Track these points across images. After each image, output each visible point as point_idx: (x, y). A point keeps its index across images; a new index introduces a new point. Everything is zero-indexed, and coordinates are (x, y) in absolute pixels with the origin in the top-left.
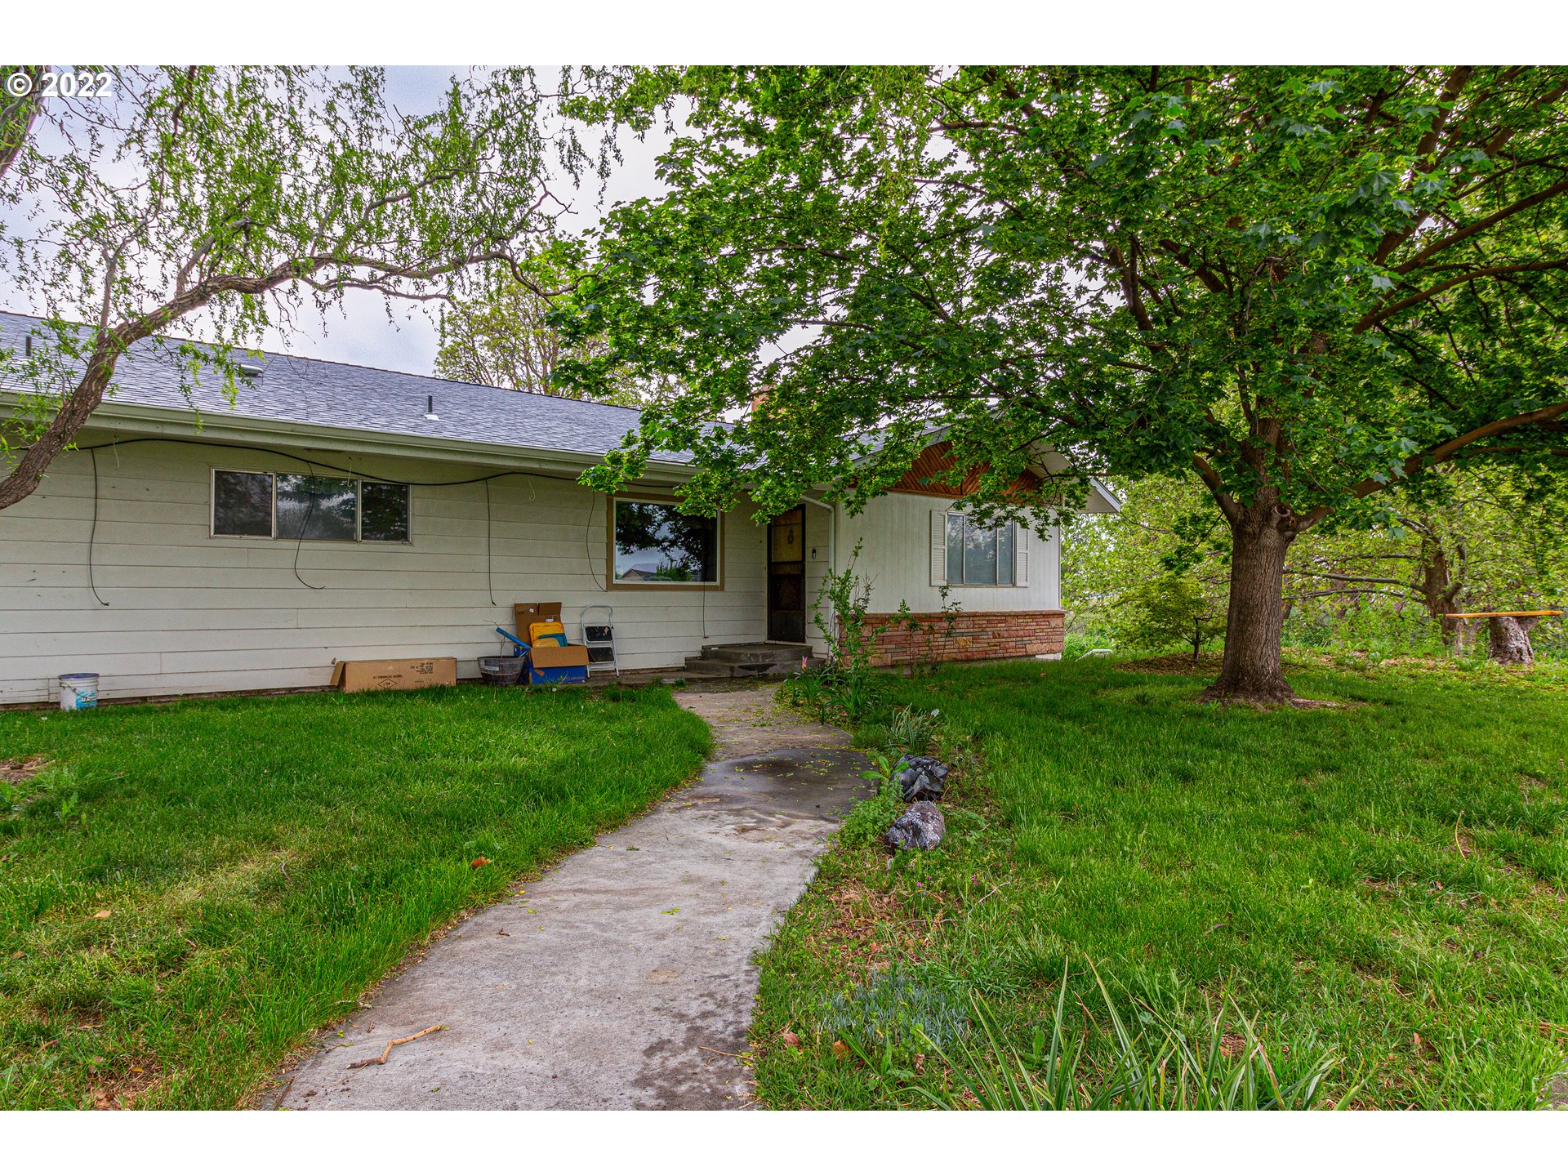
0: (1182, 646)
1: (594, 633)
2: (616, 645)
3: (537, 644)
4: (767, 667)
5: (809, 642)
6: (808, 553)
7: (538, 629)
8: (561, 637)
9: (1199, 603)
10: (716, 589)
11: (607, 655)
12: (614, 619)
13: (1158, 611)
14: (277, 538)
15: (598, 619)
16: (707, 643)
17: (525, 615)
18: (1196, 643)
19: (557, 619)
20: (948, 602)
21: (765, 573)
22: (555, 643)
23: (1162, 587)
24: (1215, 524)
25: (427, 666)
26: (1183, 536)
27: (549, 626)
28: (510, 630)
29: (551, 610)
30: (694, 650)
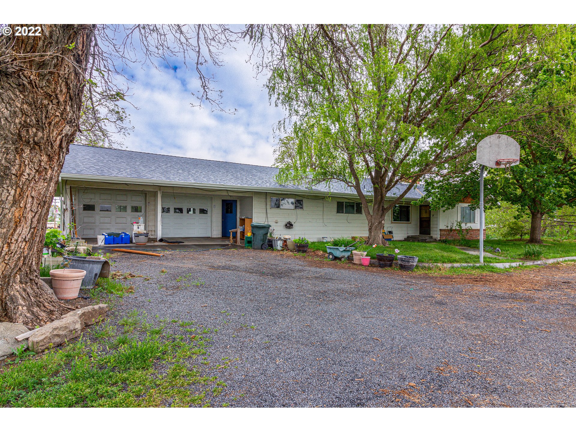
0: (518, 237)
4: (426, 240)
5: (431, 235)
6: (431, 216)
8: (385, 233)
9: (522, 227)
10: (410, 223)
12: (393, 229)
13: (512, 229)
14: (345, 213)
15: (390, 229)
16: (408, 235)
18: (521, 236)
19: (383, 229)
20: (467, 226)
21: (419, 220)
23: (513, 223)
24: (526, 210)
26: (519, 212)
27: (383, 231)
30: (406, 236)
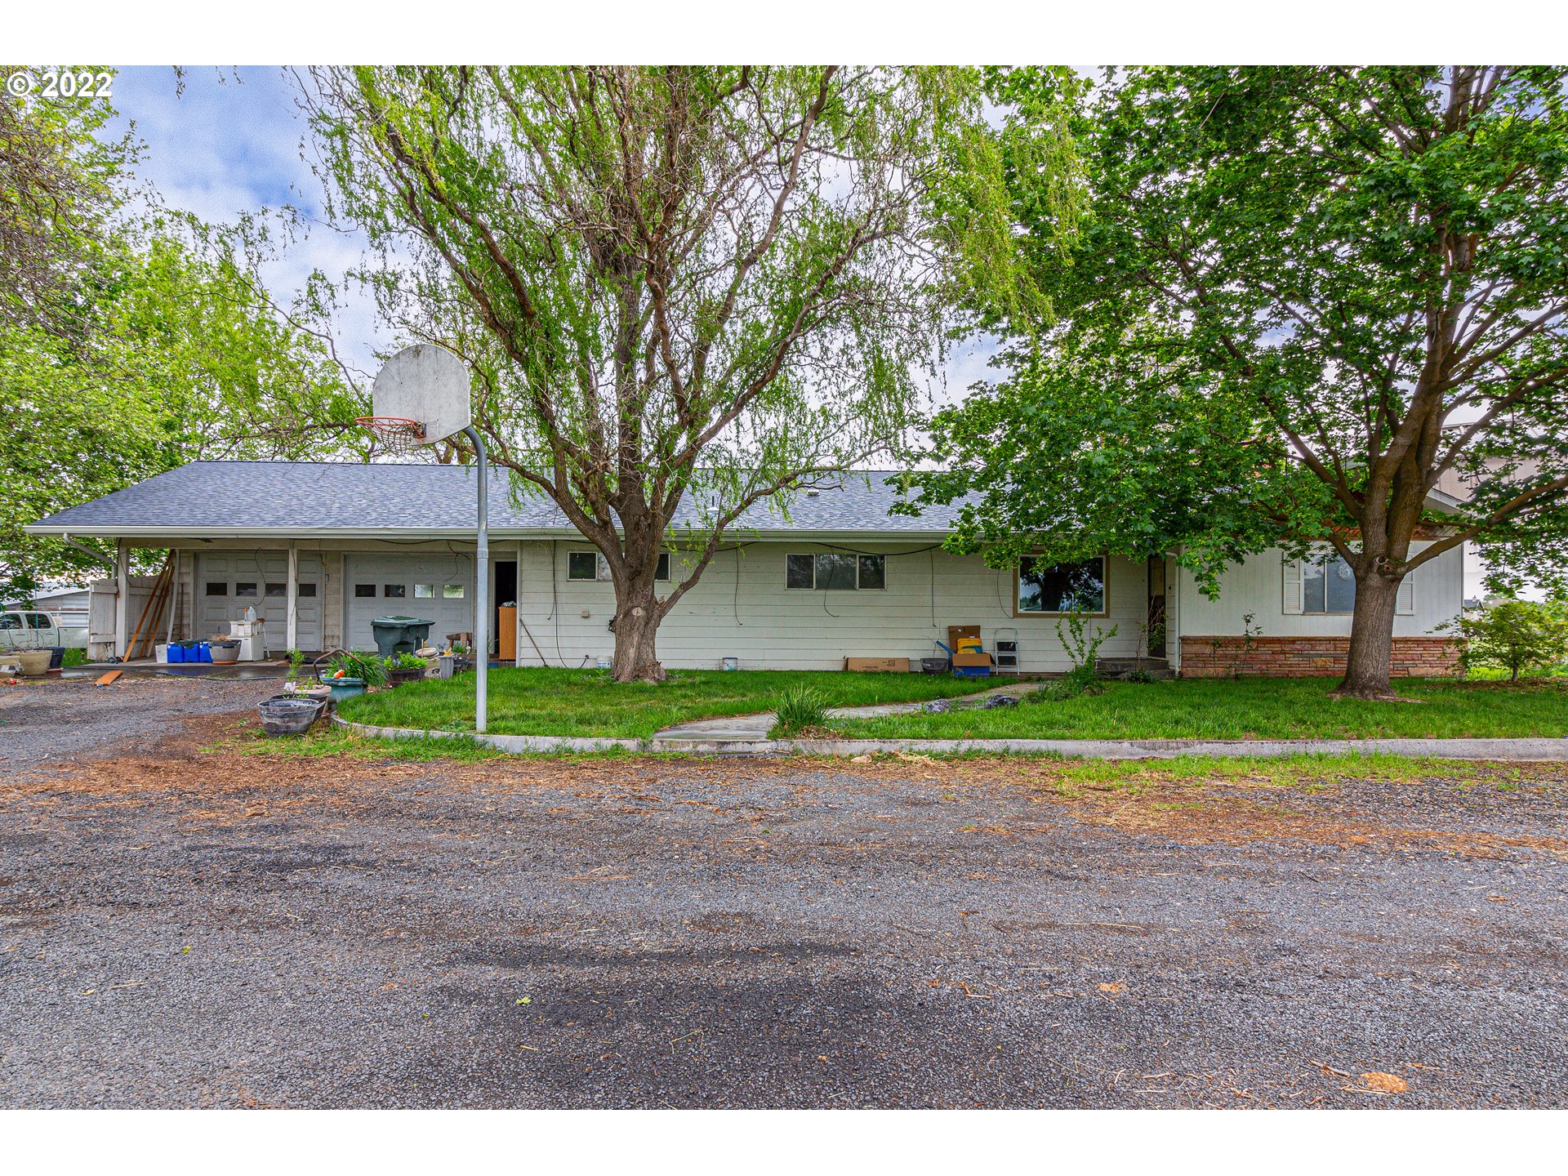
1: (1002, 646)
2: (1019, 655)
3: (960, 652)
5: (1167, 658)
7: (962, 642)
8: (979, 649)
10: (1102, 616)
11: (1011, 661)
12: (1019, 637)
14: (816, 589)
15: (1007, 637)
17: (955, 633)
19: (978, 636)
21: (1147, 604)
22: (973, 651)
25: (892, 662)
27: (972, 641)
28: (945, 642)
29: (975, 631)
